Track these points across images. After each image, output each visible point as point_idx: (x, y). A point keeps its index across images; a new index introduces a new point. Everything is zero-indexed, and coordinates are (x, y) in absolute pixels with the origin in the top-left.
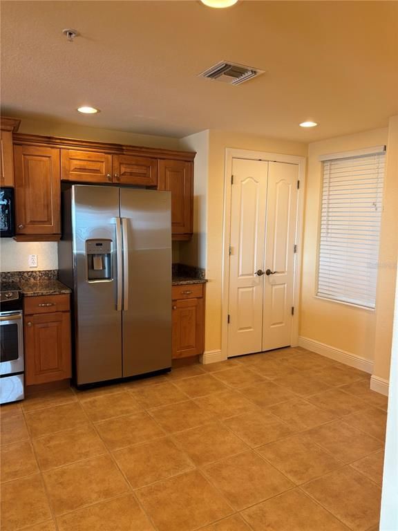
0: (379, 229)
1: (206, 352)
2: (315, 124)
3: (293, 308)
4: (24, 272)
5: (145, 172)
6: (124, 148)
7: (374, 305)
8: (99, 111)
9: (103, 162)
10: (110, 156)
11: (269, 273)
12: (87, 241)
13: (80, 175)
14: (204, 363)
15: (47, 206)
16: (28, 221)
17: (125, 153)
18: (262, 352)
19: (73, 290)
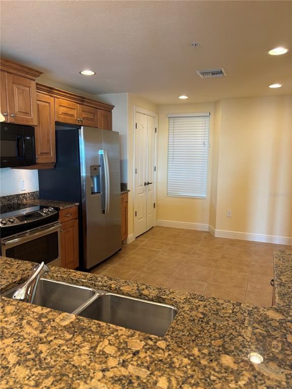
0: (206, 156)
1: (129, 236)
2: (187, 97)
3: (155, 204)
4: (20, 195)
5: (92, 117)
6: (85, 100)
7: (205, 196)
8: (95, 73)
9: (75, 109)
10: (78, 105)
11: (148, 183)
12: (91, 167)
13: (64, 118)
14: (128, 243)
15: (48, 141)
16: (39, 153)
17: (84, 103)
18: (146, 232)
19: (81, 203)
